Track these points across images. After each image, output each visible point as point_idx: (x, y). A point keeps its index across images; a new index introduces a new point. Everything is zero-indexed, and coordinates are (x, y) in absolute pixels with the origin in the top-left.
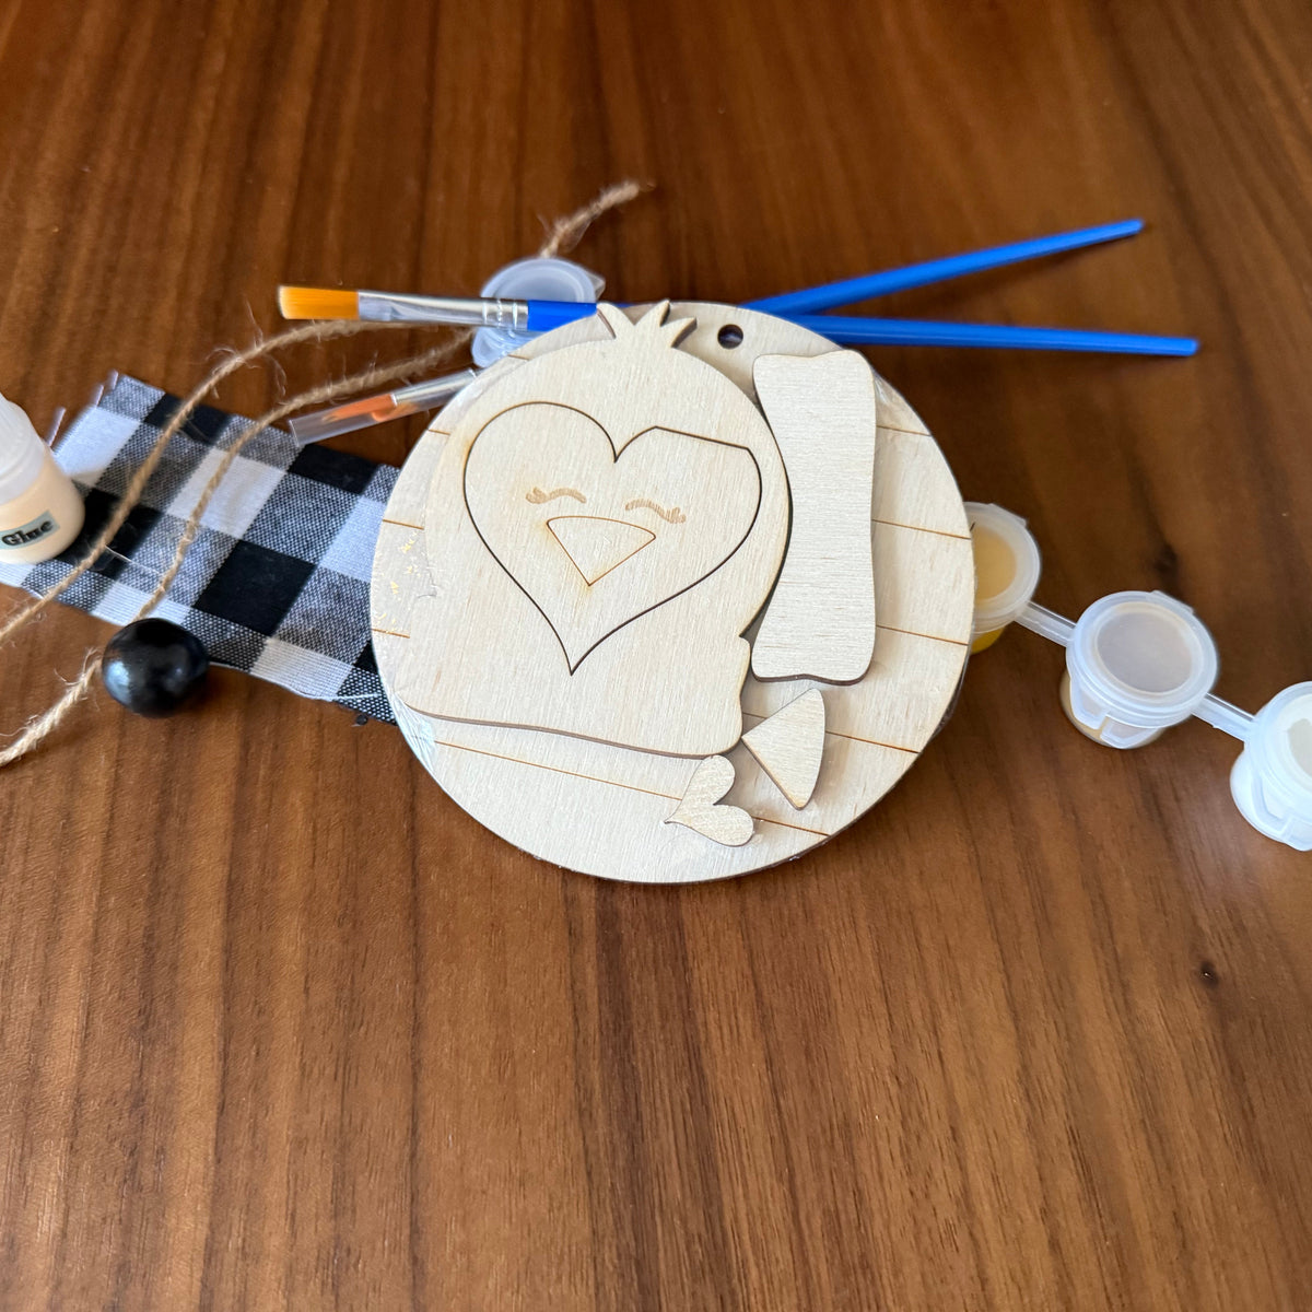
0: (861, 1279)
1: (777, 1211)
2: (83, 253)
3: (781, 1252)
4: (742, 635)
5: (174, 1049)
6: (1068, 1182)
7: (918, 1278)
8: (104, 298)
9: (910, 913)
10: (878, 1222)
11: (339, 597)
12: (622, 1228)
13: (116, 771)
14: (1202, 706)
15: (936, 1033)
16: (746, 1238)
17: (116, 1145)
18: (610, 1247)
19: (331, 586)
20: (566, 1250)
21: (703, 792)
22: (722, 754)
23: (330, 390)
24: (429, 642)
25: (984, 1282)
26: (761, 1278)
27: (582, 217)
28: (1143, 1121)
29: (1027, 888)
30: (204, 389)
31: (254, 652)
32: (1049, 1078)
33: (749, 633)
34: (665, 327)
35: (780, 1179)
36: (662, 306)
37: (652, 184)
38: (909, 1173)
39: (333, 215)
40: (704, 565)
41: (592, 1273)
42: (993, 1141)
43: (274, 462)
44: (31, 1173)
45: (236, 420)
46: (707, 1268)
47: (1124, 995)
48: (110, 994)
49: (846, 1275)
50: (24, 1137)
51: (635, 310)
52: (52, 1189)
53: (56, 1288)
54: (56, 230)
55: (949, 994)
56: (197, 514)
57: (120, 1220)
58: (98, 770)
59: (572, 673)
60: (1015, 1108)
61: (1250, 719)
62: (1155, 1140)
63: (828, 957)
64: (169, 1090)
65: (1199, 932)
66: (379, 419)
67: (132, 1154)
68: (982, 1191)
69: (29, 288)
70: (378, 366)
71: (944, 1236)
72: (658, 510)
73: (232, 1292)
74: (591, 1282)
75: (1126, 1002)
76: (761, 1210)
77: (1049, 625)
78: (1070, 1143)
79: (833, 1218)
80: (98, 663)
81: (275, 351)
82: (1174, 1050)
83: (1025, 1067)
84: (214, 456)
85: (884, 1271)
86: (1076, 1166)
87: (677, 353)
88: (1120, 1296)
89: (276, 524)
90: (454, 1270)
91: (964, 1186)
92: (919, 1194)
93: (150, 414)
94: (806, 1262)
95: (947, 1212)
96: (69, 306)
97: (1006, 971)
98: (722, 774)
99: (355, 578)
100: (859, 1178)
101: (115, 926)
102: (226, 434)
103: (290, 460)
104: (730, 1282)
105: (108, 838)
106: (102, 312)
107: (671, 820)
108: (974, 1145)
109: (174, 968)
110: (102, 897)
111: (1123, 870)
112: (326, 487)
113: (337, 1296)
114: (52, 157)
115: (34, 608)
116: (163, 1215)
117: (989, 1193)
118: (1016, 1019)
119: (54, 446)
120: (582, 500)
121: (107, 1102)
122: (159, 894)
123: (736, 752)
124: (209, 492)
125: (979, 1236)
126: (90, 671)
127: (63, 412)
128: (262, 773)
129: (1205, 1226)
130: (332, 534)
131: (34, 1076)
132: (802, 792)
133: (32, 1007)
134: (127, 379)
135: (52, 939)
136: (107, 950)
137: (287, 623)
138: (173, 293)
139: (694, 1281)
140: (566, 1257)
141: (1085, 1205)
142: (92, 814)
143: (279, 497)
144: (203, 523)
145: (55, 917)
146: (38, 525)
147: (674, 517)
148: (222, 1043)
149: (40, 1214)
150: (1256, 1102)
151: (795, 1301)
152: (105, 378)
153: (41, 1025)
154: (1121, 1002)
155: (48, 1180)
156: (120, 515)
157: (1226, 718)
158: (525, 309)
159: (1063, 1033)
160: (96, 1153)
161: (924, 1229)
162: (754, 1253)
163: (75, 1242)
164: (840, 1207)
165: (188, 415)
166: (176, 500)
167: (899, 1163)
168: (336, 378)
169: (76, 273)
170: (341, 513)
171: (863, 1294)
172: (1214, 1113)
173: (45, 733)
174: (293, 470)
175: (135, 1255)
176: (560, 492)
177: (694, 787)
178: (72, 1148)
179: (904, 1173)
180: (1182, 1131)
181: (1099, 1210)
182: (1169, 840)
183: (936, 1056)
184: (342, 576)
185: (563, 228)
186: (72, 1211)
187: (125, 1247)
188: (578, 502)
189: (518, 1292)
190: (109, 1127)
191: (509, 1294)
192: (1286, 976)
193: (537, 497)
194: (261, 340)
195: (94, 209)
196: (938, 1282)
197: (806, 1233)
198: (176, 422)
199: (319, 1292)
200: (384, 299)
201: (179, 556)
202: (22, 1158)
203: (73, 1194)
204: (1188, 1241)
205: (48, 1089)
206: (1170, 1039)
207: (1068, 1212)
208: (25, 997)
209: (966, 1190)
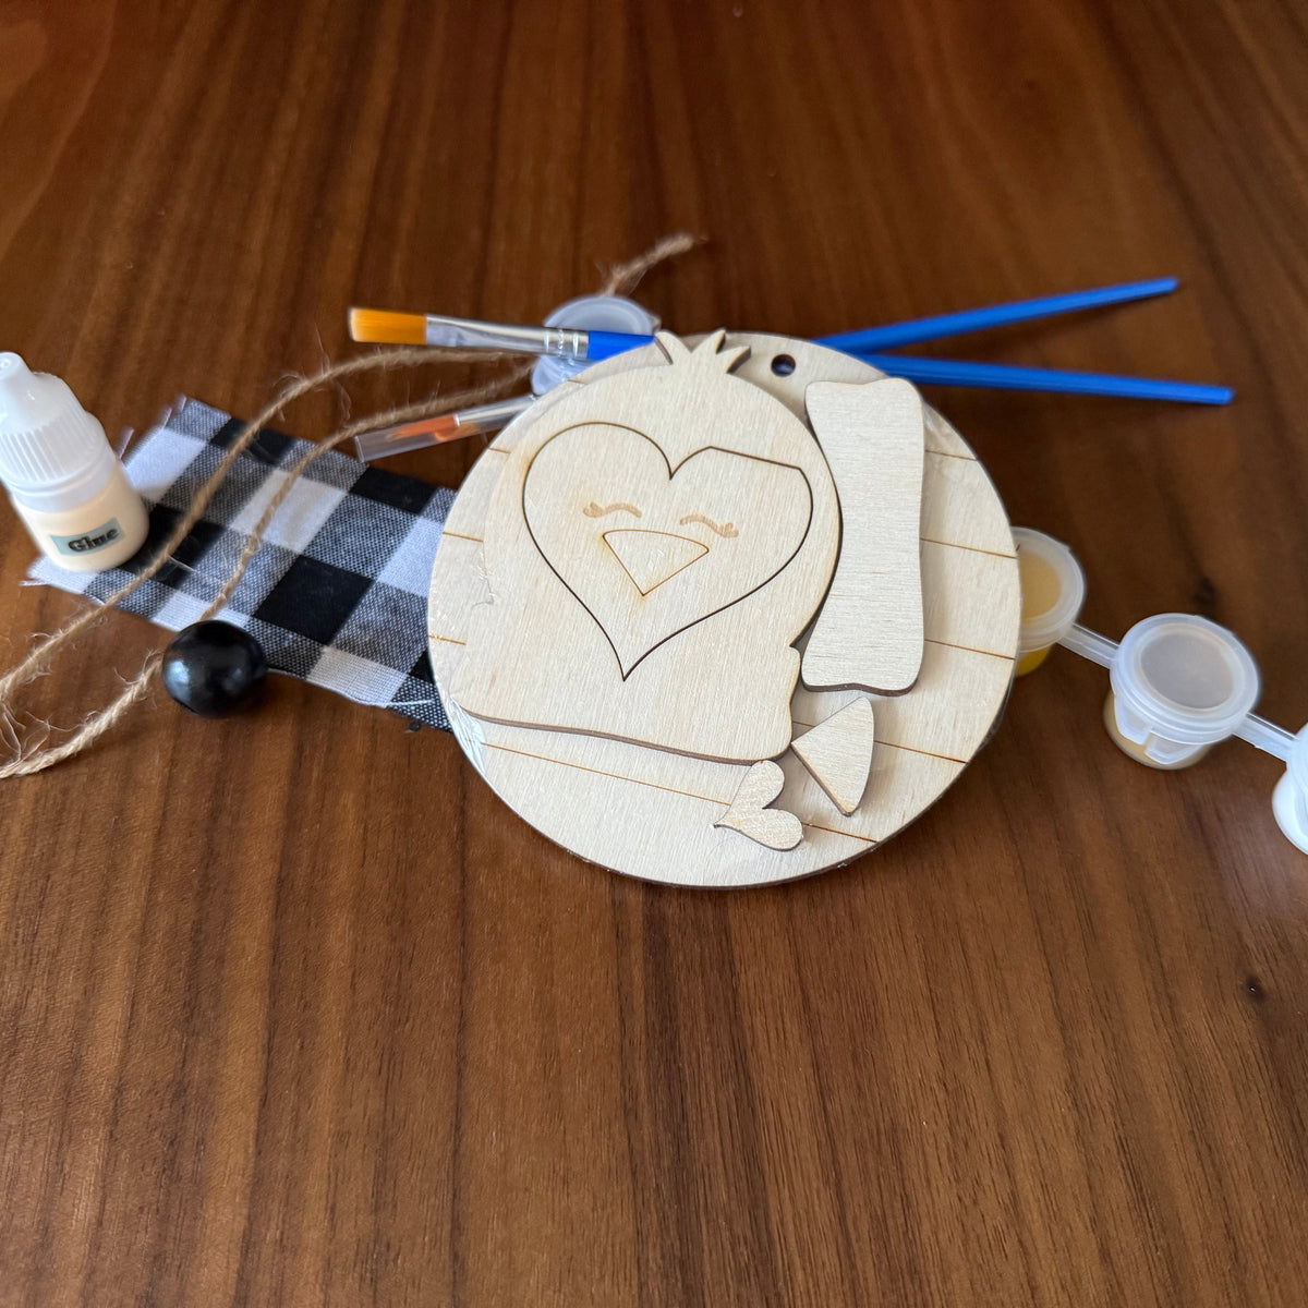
0: (908, 1282)
1: (823, 1212)
2: (155, 288)
3: (828, 1255)
4: (792, 646)
5: (217, 1041)
6: (1117, 1191)
7: (967, 1285)
8: (175, 329)
9: (957, 923)
10: (926, 1226)
11: (395, 610)
12: (667, 1228)
13: (170, 771)
14: (1244, 725)
15: (983, 1042)
16: (792, 1240)
17: (156, 1135)
18: (654, 1246)
19: (388, 599)
20: (610, 1249)
21: (752, 796)
22: (772, 760)
23: (392, 416)
24: (485, 648)
25: (1033, 1289)
26: (807, 1282)
27: (638, 266)
28: (1193, 1132)
29: (1072, 902)
30: (270, 412)
31: (310, 660)
32: (1097, 1088)
33: (800, 643)
34: (721, 354)
35: (827, 1182)
36: (718, 335)
37: (705, 238)
38: (957, 1180)
39: (398, 259)
40: (756, 578)
41: (635, 1272)
42: (1041, 1147)
43: (335, 483)
44: (69, 1160)
45: (300, 444)
46: (752, 1272)
47: (1171, 1007)
48: (156, 985)
49: (892, 1280)
50: (63, 1125)
51: (692, 339)
52: (91, 1177)
53: (89, 1278)
54: (131, 266)
55: (996, 1003)
56: (260, 529)
57: (158, 1210)
58: (152, 768)
59: (624, 679)
60: (1064, 1117)
61: (1291, 738)
62: (1204, 1151)
63: (875, 964)
64: (211, 1082)
65: (1246, 948)
66: (441, 439)
67: (172, 1143)
68: (1031, 1198)
69: (103, 319)
70: (440, 395)
71: (992, 1242)
72: (711, 525)
73: (268, 1285)
74: (635, 1283)
75: (1172, 1012)
76: (807, 1213)
77: (1093, 647)
78: (1119, 1153)
79: (880, 1222)
80: (157, 664)
81: (340, 378)
82: (1222, 1063)
83: (1072, 1076)
84: (278, 476)
85: (933, 1278)
86: (1125, 1174)
87: (733, 379)
89: (336, 541)
90: (495, 1267)
91: (1012, 1192)
92: (968, 1201)
93: (216, 437)
94: (853, 1266)
95: (997, 1219)
96: (139, 336)
97: (1052, 982)
98: (771, 779)
99: (412, 591)
100: (907, 1182)
101: (163, 920)
102: (289, 457)
103: (351, 482)
104: (775, 1286)
105: (160, 834)
106: (171, 342)
107: (721, 823)
108: (1023, 1155)
109: (221, 960)
110: (151, 891)
111: (1168, 887)
112: (386, 508)
113: (375, 1291)
114: (128, 202)
115: (96, 612)
116: (202, 1206)
117: (1037, 1199)
118: (1063, 1029)
119: (125, 458)
120: (637, 514)
121: (149, 1092)
122: (209, 889)
123: (786, 757)
124: (273, 508)
125: (1028, 1244)
126: (150, 671)
127: (130, 433)
128: (315, 774)
129: (1257, 1239)
130: (390, 552)
131: (75, 1065)
132: (851, 796)
133: (76, 997)
134: (195, 404)
135: (99, 931)
136: (154, 943)
137: (344, 633)
138: (241, 326)
139: (740, 1281)
140: (609, 1257)
141: (1135, 1215)
142: (144, 811)
143: (339, 516)
144: (265, 537)
145: (102, 910)
146: (104, 532)
147: (727, 532)
148: (266, 1036)
149: (77, 1202)
152: (172, 402)
153: (84, 1015)
154: (1167, 1014)
155: (87, 1167)
156: (183, 528)
157: (1268, 738)
158: (585, 339)
159: (1111, 1044)
160: (136, 1142)
161: (972, 1235)
162: (800, 1257)
163: (111, 1231)
164: (888, 1212)
165: (255, 436)
166: (239, 517)
167: (947, 1168)
168: (399, 405)
169: (147, 307)
170: (400, 532)
171: (911, 1299)
172: (1264, 1124)
173: (101, 731)
174: (354, 491)
175: (172, 1245)
176: (617, 507)
177: (742, 793)
178: (111, 1136)
179: (952, 1178)
180: (1232, 1144)
181: (1149, 1221)
182: (1213, 859)
183: (982, 1064)
184: (399, 591)
185: (620, 274)
186: (109, 1200)
187: (162, 1238)
188: (634, 517)
189: (560, 1291)
190: (150, 1116)
191: (550, 1293)
193: (594, 511)
195: (167, 250)
196: (987, 1288)
197: (853, 1237)
198: (242, 441)
199: (357, 1285)
200: (451, 325)
201: (240, 567)
202: (61, 1145)
203: (111, 1183)
204: (1241, 1253)
205: (90, 1078)
206: (1217, 1052)
207: (1118, 1222)
208: (70, 987)
209: (1014, 1195)
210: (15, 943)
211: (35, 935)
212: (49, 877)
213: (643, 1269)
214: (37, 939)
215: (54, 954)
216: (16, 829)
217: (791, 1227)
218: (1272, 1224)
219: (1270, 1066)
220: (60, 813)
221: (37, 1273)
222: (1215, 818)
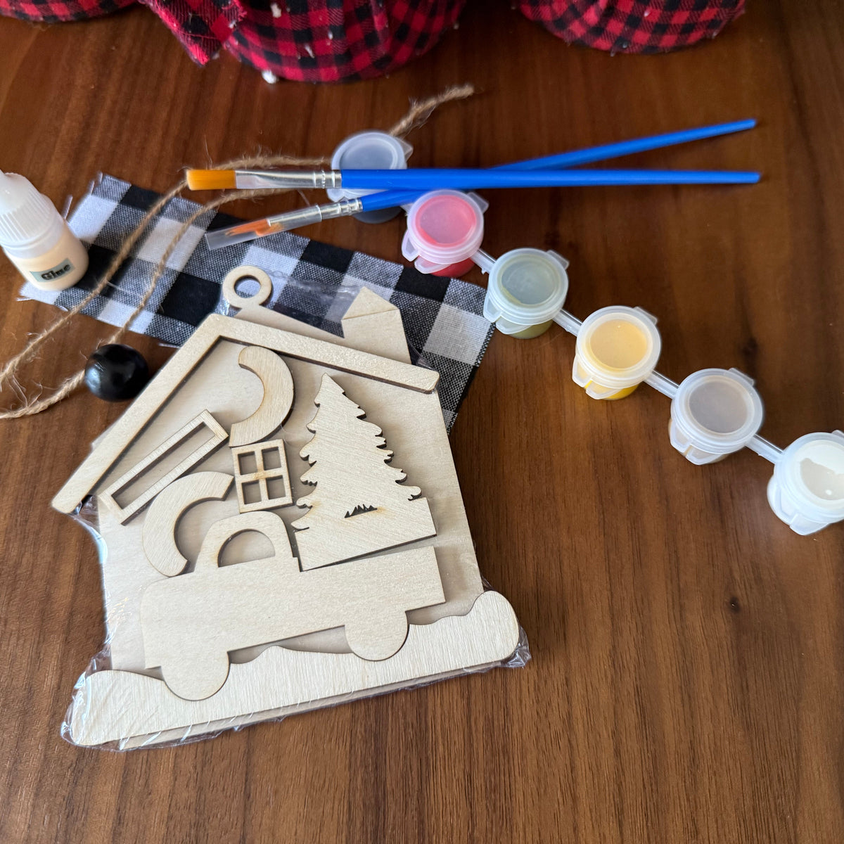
0: (502, 757)
1: (458, 714)
2: (108, 103)
3: (458, 738)
6: (631, 717)
7: (535, 762)
8: (119, 134)
9: (559, 551)
10: (516, 727)
12: (369, 715)
14: (751, 442)
15: (563, 623)
16: (439, 728)
17: (91, 640)
18: (361, 724)
25: (573, 768)
26: (444, 752)
28: (681, 687)
29: (631, 543)
30: (173, 193)
32: (628, 656)
35: (463, 697)
38: (538, 702)
41: (349, 739)
42: (590, 688)
44: (43, 651)
46: (414, 744)
47: (680, 611)
49: (493, 755)
50: (40, 631)
52: (54, 662)
53: (53, 716)
54: (93, 87)
55: (575, 601)
58: (97, 425)
60: (605, 672)
61: (780, 452)
62: (686, 698)
63: (507, 572)
65: (733, 579)
68: (579, 717)
69: (74, 124)
71: (553, 739)
74: (348, 744)
75: (681, 616)
76: (449, 713)
77: (663, 385)
78: (635, 695)
79: (490, 722)
82: (706, 648)
83: (614, 647)
85: (516, 757)
86: (636, 708)
88: (651, 785)
91: (569, 712)
94: (471, 745)
95: (558, 726)
96: (97, 137)
97: (611, 590)
100: (508, 701)
104: (426, 752)
106: (116, 142)
108: (578, 690)
111: (692, 537)
114: (93, 39)
115: (66, 319)
117: (583, 718)
118: (612, 619)
121: (87, 617)
125: (574, 743)
129: (708, 750)
131: (48, 597)
133: (49, 559)
138: (160, 133)
139: (407, 749)
140: (335, 729)
141: (638, 731)
149: (47, 675)
150: (751, 683)
151: (462, 767)
153: (53, 569)
154: (678, 615)
155: (52, 657)
156: (116, 263)
157: (766, 450)
159: (640, 630)
160: (79, 644)
161: (542, 734)
162: (443, 738)
164: (495, 717)
167: (533, 694)
169: (103, 117)
171: (502, 768)
172: (725, 687)
178: (66, 640)
179: (535, 701)
180: (703, 696)
181: (646, 735)
182: (722, 522)
186: (64, 675)
189: (306, 745)
190: (88, 630)
191: (301, 745)
192: (782, 610)
194: (211, 166)
195: (116, 75)
196: (546, 764)
197: (474, 729)
202: (39, 643)
203: (65, 666)
204: (697, 759)
205: (55, 606)
206: (705, 641)
207: (628, 734)
208: (46, 553)
209: (569, 715)
210: (16, 525)
211: (26, 521)
212: (35, 488)
213: (353, 735)
214: (28, 524)
215: (37, 533)
216: (17, 457)
217: (439, 721)
218: (719, 744)
219: (735, 652)
220: (42, 449)
221: (25, 713)
222: (729, 496)
